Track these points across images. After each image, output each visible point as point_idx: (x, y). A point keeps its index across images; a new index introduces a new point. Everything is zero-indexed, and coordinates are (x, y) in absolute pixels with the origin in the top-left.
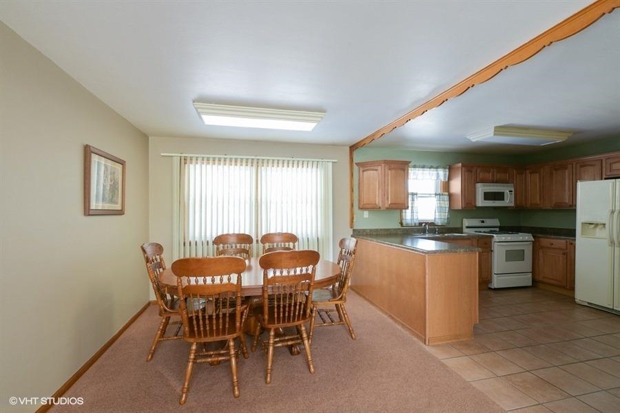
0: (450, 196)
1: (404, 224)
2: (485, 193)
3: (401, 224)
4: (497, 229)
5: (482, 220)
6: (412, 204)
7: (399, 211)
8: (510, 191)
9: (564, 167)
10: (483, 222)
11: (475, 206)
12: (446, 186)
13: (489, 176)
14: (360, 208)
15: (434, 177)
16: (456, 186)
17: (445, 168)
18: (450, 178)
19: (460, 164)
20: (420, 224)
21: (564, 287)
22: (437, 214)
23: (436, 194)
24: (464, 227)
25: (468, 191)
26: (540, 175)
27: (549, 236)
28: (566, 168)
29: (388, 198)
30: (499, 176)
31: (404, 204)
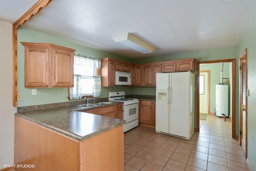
0: (102, 78)
1: (71, 98)
2: (119, 77)
3: (69, 98)
4: (124, 97)
5: (117, 92)
6: (78, 83)
7: (66, 89)
8: (130, 77)
9: (149, 67)
10: (118, 93)
11: (115, 85)
12: (100, 72)
13: (121, 68)
14: (26, 87)
15: (93, 65)
16: (105, 72)
17: (99, 60)
18: (101, 67)
19: (107, 59)
20: (83, 97)
21: (150, 124)
22: (94, 90)
23: (94, 77)
24: (109, 97)
25: (111, 75)
26: (140, 69)
27: (145, 100)
28: (150, 67)
29: (55, 78)
30: (125, 68)
31: (70, 83)
